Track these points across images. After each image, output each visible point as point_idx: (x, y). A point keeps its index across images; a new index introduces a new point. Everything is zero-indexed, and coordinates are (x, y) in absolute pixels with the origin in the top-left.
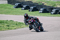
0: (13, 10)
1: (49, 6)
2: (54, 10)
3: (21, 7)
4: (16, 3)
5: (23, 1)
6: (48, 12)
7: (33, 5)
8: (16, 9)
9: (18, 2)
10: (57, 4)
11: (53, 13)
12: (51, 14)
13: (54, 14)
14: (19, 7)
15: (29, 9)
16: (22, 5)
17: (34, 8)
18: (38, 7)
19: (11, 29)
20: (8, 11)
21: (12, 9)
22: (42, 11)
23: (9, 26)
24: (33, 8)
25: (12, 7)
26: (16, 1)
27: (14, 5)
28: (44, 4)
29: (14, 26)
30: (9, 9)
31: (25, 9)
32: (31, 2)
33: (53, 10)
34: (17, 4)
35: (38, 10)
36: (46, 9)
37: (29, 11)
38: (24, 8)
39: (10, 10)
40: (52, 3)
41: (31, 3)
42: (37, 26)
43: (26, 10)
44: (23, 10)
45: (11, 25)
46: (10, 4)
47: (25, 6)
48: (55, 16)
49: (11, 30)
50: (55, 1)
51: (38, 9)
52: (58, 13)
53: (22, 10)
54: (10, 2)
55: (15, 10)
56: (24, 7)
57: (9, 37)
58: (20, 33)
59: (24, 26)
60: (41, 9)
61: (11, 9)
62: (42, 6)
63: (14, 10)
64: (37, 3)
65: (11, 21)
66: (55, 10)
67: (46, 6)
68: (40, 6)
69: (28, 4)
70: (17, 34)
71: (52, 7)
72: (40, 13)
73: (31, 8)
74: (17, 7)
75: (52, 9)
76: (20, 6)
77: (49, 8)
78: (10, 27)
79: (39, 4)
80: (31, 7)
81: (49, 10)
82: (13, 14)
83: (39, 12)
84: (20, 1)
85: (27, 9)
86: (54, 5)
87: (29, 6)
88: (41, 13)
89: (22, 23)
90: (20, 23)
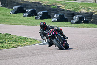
0: (10, 17)
1: (68, 11)
2: (76, 18)
3: (23, 13)
5: (26, 2)
6: (66, 20)
7: (42, 9)
8: (15, 15)
9: (18, 4)
10: (80, 7)
11: (74, 21)
12: (72, 23)
13: (76, 23)
14: (20, 13)
15: (36, 15)
16: (24, 9)
17: (43, 13)
18: (51, 13)
19: (7, 48)
20: (2, 18)
21: (9, 16)
22: (57, 18)
23: (3, 43)
24: (41, 13)
25: (9, 11)
26: (14, 3)
27: (12, 8)
28: (59, 7)
29: (11, 42)
30: (4, 15)
31: (29, 15)
32: (39, 3)
33: (74, 18)
34: (17, 7)
35: (50, 17)
36: (64, 15)
37: (36, 18)
38: (27, 14)
39: (6, 17)
40: (73, 5)
41: (38, 6)
42: (60, 41)
43: (31, 17)
44: (26, 17)
45: (6, 42)
46: (5, 6)
47: (29, 11)
48: (77, 27)
49: (6, 50)
50: (78, 2)
51: (50, 15)
52: (83, 22)
53: (24, 16)
54: (4, 4)
55: (14, 18)
56: (27, 12)
57: (3, 61)
58: (21, 55)
59: (27, 42)
60: (55, 16)
61: (6, 15)
62: (57, 10)
63: (12, 17)
64: (49, 6)
65: (7, 34)
66: (78, 16)
67: (63, 10)
68: (54, 10)
69: (33, 8)
70: (16, 56)
71: (72, 12)
72: (54, 21)
73: (38, 14)
74: (16, 12)
75: (72, 14)
76: (21, 10)
77: (68, 14)
78: (5, 45)
79: (52, 7)
80: (40, 12)
81: (68, 17)
82: (9, 23)
83: (52, 20)
84: (22, 3)
85: (33, 16)
86: (77, 9)
87: (35, 11)
88: (56, 21)
89: (25, 38)
90: (21, 38)
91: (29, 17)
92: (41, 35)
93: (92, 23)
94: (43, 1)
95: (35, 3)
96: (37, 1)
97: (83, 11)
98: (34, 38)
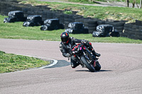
0: (4, 28)
1: (89, 18)
2: (100, 28)
3: (22, 21)
4: (11, 11)
5: (27, 5)
7: (51, 15)
8: (12, 24)
9: (16, 9)
10: (107, 13)
11: (97, 33)
12: (94, 36)
13: (100, 36)
14: (18, 21)
15: (42, 24)
16: (25, 16)
17: (53, 21)
18: (64, 21)
21: (2, 25)
22: (72, 28)
24: (50, 22)
25: (2, 19)
27: (7, 15)
28: (76, 12)
29: (5, 64)
31: (32, 25)
32: (46, 7)
33: (97, 28)
35: (62, 28)
36: (82, 24)
37: (42, 29)
38: (28, 23)
40: (96, 10)
41: (45, 11)
42: (90, 59)
43: (35, 28)
47: (31, 18)
51: (62, 25)
52: (111, 35)
53: (25, 26)
55: (9, 28)
56: (29, 20)
58: (19, 82)
59: (29, 64)
60: (70, 25)
62: (72, 17)
63: (7, 27)
64: (61, 11)
66: (103, 26)
67: (82, 17)
68: (68, 17)
69: (38, 14)
70: (13, 84)
71: (95, 21)
73: (45, 22)
74: (12, 21)
75: (95, 24)
76: (20, 18)
77: (89, 23)
79: (65, 13)
80: (47, 21)
81: (89, 27)
82: (3, 36)
83: (66, 31)
84: (21, 6)
86: (102, 15)
87: (41, 18)
88: (70, 33)
89: (26, 58)
90: (20, 58)
91: (31, 27)
92: (62, 51)
93: (124, 35)
94: (52, 5)
95: (40, 6)
96: (43, 5)
97: (111, 18)
98: (39, 57)
